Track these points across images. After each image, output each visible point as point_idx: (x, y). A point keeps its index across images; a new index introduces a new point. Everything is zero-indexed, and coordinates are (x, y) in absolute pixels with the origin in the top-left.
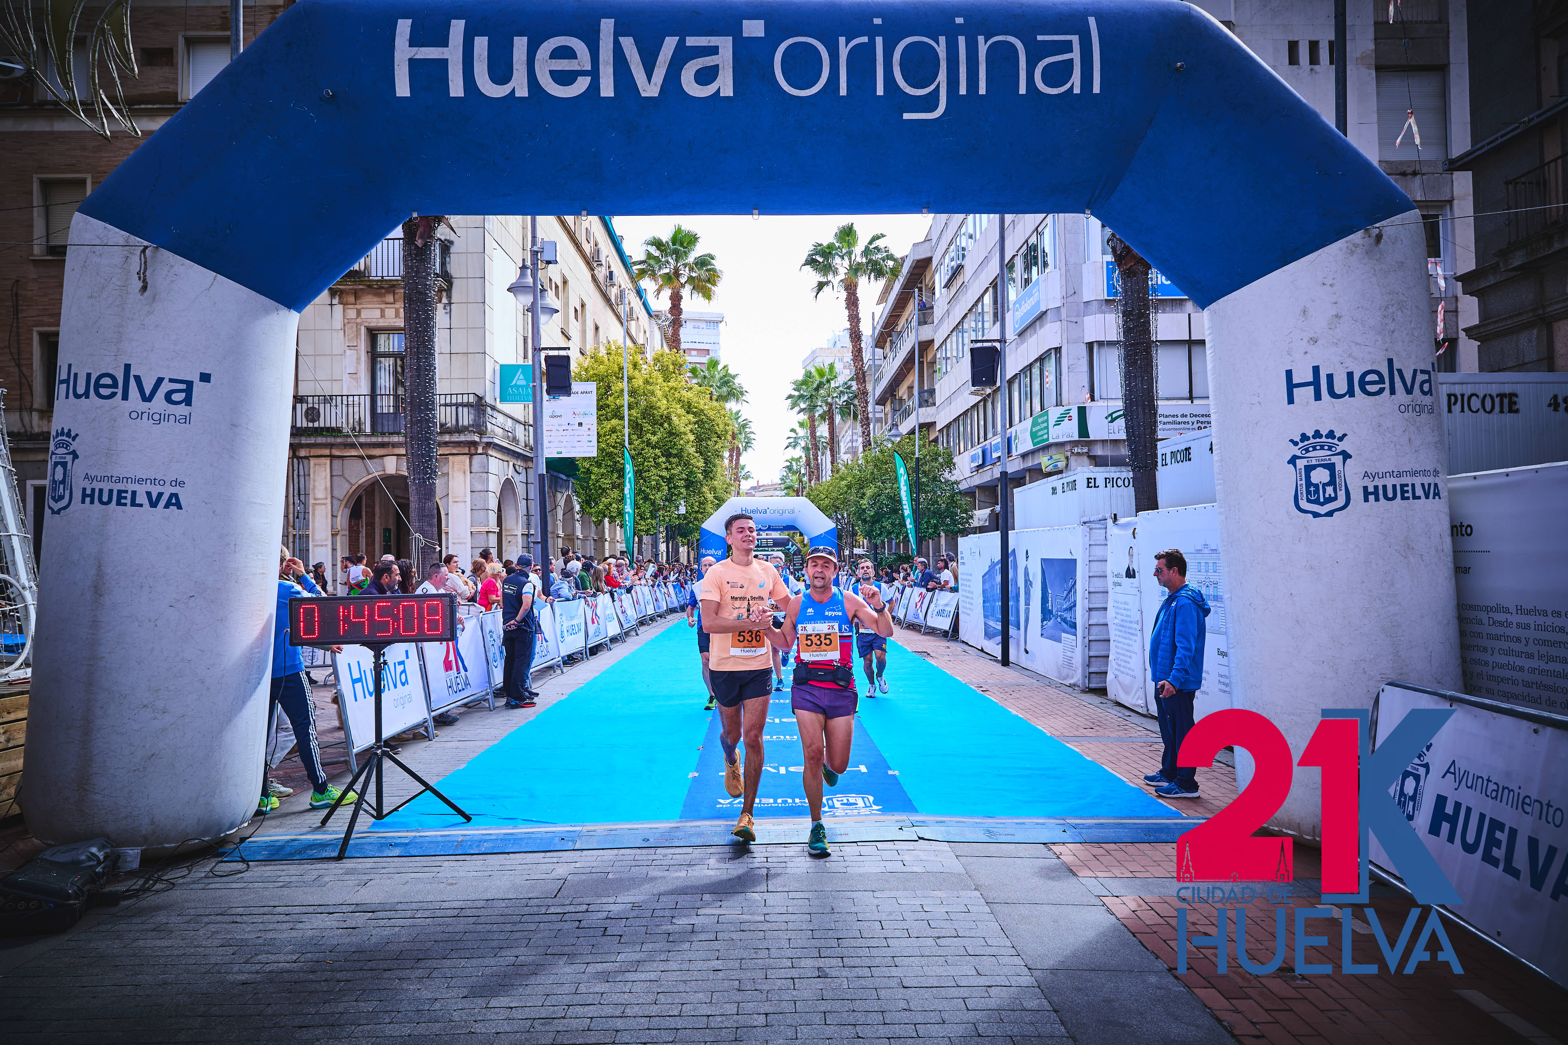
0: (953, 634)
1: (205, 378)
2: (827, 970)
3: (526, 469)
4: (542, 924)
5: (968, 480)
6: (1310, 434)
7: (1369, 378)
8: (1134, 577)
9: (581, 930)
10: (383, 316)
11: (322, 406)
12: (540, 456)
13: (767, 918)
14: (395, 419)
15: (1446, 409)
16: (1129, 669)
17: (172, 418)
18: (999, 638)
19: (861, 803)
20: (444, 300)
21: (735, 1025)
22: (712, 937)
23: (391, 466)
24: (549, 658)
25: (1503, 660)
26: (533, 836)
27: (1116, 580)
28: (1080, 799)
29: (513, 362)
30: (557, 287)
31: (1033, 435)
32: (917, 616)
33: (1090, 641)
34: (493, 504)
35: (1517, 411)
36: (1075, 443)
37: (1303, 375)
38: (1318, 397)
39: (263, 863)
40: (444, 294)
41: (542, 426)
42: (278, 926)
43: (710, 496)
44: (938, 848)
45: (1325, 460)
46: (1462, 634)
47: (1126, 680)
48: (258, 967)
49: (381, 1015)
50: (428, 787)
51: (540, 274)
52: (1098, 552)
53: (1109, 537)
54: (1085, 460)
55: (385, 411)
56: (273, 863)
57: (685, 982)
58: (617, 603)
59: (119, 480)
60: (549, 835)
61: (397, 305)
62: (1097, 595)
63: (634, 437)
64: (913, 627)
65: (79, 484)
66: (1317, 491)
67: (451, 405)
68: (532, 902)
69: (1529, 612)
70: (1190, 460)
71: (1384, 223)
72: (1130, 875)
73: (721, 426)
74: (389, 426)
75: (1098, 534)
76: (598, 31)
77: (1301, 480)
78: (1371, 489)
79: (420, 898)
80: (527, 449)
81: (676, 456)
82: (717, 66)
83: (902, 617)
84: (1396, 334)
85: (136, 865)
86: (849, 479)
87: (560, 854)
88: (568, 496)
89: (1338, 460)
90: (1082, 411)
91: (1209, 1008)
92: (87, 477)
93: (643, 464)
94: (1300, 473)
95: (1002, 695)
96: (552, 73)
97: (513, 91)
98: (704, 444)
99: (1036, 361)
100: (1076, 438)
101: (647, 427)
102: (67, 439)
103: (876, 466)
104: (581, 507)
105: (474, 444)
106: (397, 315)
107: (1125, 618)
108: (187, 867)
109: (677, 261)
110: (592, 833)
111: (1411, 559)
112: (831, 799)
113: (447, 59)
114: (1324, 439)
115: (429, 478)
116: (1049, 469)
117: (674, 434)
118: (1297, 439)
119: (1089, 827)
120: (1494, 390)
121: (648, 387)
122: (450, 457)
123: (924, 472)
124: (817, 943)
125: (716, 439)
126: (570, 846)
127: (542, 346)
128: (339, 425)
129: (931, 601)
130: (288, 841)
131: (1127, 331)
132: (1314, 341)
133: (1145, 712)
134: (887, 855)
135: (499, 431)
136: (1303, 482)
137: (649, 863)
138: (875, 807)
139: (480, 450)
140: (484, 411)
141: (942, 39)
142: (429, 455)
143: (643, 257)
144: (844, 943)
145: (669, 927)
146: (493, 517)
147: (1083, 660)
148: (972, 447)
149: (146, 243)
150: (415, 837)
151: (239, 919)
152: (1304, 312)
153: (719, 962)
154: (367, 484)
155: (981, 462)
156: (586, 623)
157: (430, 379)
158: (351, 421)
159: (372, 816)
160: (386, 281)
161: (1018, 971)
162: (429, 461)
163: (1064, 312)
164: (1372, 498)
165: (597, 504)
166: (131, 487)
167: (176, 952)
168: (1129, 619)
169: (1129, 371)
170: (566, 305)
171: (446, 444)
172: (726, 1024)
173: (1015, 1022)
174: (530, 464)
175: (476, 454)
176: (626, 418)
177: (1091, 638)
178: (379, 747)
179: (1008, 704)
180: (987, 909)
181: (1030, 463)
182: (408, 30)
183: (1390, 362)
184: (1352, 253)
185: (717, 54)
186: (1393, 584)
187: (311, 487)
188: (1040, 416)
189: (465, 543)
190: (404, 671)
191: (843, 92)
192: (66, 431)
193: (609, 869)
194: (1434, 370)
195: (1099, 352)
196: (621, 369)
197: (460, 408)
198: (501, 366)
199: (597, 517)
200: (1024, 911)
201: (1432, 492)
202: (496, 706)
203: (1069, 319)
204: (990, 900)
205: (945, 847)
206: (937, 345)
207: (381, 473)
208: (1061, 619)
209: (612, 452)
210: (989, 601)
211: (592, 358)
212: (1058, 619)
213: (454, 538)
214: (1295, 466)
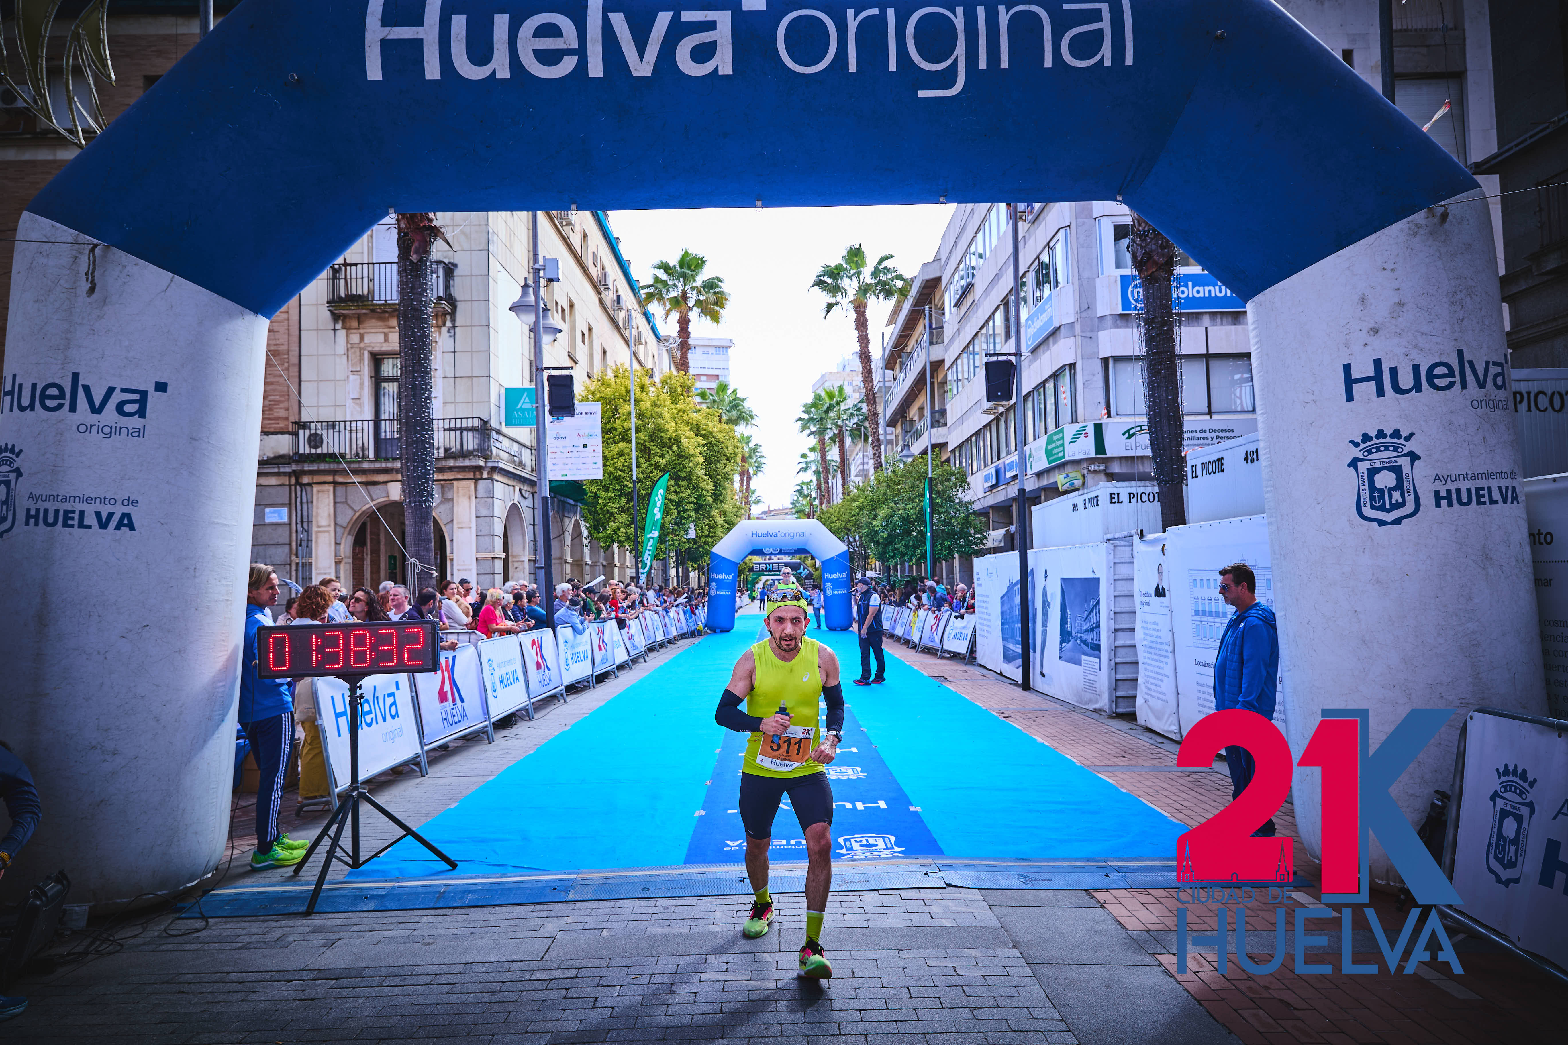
0: (970, 658)
1: (161, 387)
3: (532, 494)
4: (524, 994)
5: (982, 500)
6: (1373, 433)
7: (1436, 371)
8: (1164, 596)
9: (568, 1001)
10: (386, 340)
11: (324, 433)
12: (543, 478)
16: (1160, 693)
17: (124, 431)
18: (1019, 662)
19: (881, 845)
20: (449, 324)
23: (395, 491)
24: (551, 686)
26: (522, 885)
27: (1145, 599)
28: (1119, 837)
29: (518, 385)
30: (563, 310)
31: (1049, 453)
32: (932, 639)
33: (1116, 664)
34: (499, 529)
36: (1091, 461)
37: (1363, 368)
38: (1380, 393)
39: (224, 920)
40: (448, 317)
41: (545, 448)
42: (229, 997)
43: (720, 520)
44: (969, 897)
45: (1391, 462)
46: (1545, 652)
47: (1157, 704)
50: (409, 831)
51: (543, 292)
52: (1123, 571)
53: (1135, 554)
54: (1102, 476)
55: (389, 436)
56: (235, 920)
59: (65, 499)
60: (540, 884)
62: (1122, 615)
63: (642, 460)
64: (929, 651)
65: (23, 503)
66: (1382, 497)
67: (455, 429)
68: (516, 966)
70: (1223, 471)
71: (1448, 201)
73: (730, 449)
74: (392, 452)
75: (1123, 553)
76: (586, 7)
77: (1364, 484)
78: (1443, 494)
79: (391, 961)
80: (531, 472)
81: (684, 479)
82: (715, 42)
83: (917, 640)
84: (1465, 322)
85: (82, 923)
86: (861, 500)
87: (551, 906)
88: (576, 521)
89: (1405, 462)
90: (1098, 428)
92: (31, 496)
94: (1362, 477)
95: (1025, 722)
96: (536, 52)
97: (494, 72)
98: (713, 467)
99: (1050, 377)
100: (1093, 455)
101: (655, 449)
102: (11, 455)
103: (888, 486)
104: (590, 532)
105: (479, 469)
107: (1154, 639)
108: (140, 925)
109: (684, 284)
110: (587, 882)
111: (1491, 571)
112: (849, 840)
113: (422, 40)
114: (1388, 439)
115: (425, 501)
116: (1065, 488)
117: (683, 456)
118: (1358, 439)
119: (1134, 870)
120: (1563, 387)
121: (656, 410)
122: (455, 483)
123: (938, 492)
125: (725, 462)
126: (562, 896)
127: (544, 366)
128: (342, 451)
129: (947, 624)
130: (253, 894)
132: (1375, 331)
133: (1178, 739)
134: (912, 906)
135: (505, 456)
136: (1366, 487)
137: (648, 917)
138: (897, 849)
139: (485, 475)
140: (489, 435)
142: (425, 477)
143: (651, 281)
144: (868, 1016)
145: (669, 996)
146: (499, 543)
147: (1110, 683)
148: (985, 467)
149: (96, 241)
150: (393, 888)
151: (186, 988)
152: (1363, 300)
154: (371, 511)
155: (994, 482)
156: (592, 650)
157: (426, 399)
158: (354, 446)
159: (348, 863)
160: (389, 304)
162: (425, 483)
163: (1078, 327)
164: (1444, 503)
165: (605, 529)
166: (79, 507)
168: (1159, 640)
169: (1153, 381)
170: (573, 328)
171: (451, 469)
174: (537, 489)
175: (481, 479)
176: (634, 441)
177: (1118, 660)
178: (356, 789)
179: (1032, 731)
180: (1028, 972)
181: (1045, 482)
182: (380, 9)
183: (1460, 353)
184: (1415, 234)
185: (715, 29)
186: (1470, 599)
187: (314, 514)
188: (1055, 434)
189: (470, 570)
190: (394, 703)
191: (852, 68)
192: (10, 447)
193: (604, 925)
194: (1507, 362)
195: (1114, 367)
196: (628, 391)
197: (465, 433)
198: (507, 389)
199: (605, 543)
200: (1071, 973)
201: (1509, 496)
202: (495, 737)
203: (1083, 334)
204: (1030, 960)
205: (976, 895)
206: (947, 364)
207: (386, 499)
208: (1082, 641)
209: (619, 476)
210: (1008, 623)
211: (599, 381)
212: (1079, 641)
213: (458, 565)
214: (1357, 470)
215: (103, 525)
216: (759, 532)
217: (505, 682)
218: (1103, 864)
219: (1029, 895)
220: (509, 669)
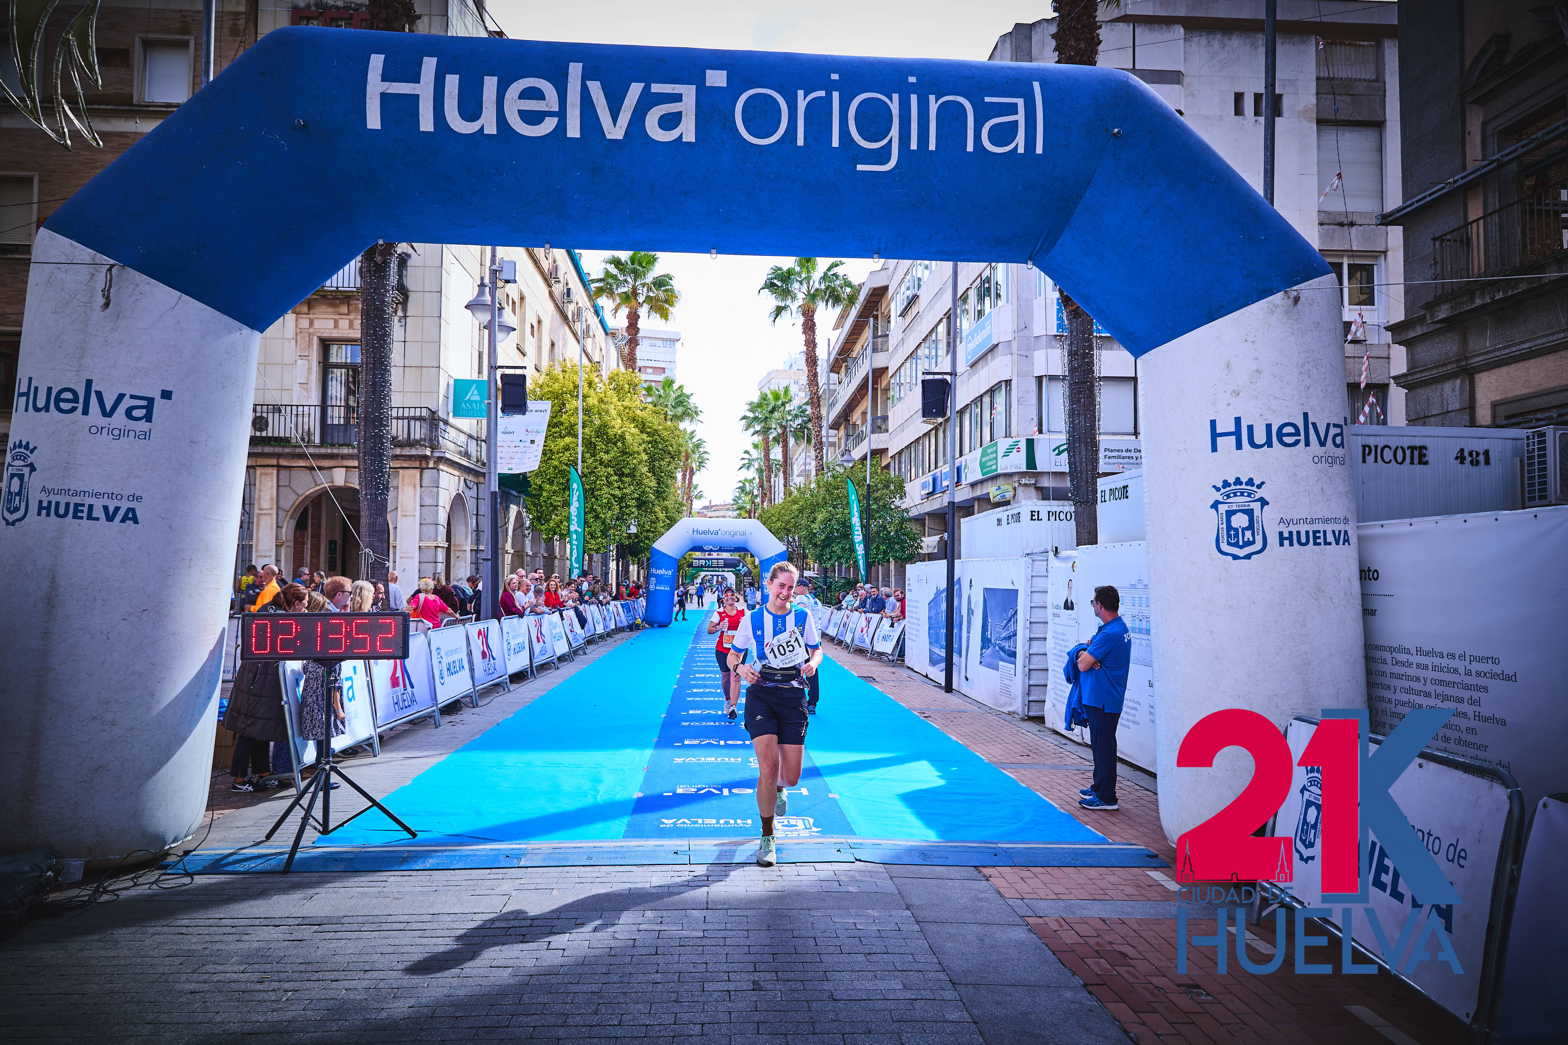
0: (899, 659)
1: (167, 395)
2: (762, 983)
3: (477, 484)
4: (486, 938)
5: (919, 507)
6: (1231, 480)
7: (1285, 430)
8: (1072, 608)
10: (336, 327)
11: (271, 415)
12: (492, 472)
13: (706, 934)
14: (346, 431)
15: (1361, 459)
17: (132, 434)
18: (943, 665)
19: (801, 825)
20: (400, 313)
21: (672, 1034)
22: (653, 951)
23: (339, 477)
24: (496, 675)
25: (1404, 697)
26: (478, 853)
27: (1056, 611)
28: (1012, 824)
29: (467, 377)
30: (514, 303)
31: (983, 465)
32: (863, 640)
33: (1029, 670)
34: (443, 518)
35: (1426, 463)
36: (1022, 474)
37: (1226, 425)
38: (1239, 446)
40: (400, 307)
41: (496, 443)
42: (225, 938)
43: (661, 515)
44: (873, 869)
45: (1245, 506)
46: (1369, 672)
48: (206, 977)
49: (328, 1023)
50: (375, 803)
51: (498, 292)
52: (1039, 583)
53: (1050, 569)
54: (1032, 491)
55: (336, 422)
56: (217, 876)
57: (625, 993)
58: (567, 622)
59: (76, 493)
60: (495, 852)
61: (351, 317)
62: (1037, 625)
63: (588, 455)
64: (861, 651)
65: (35, 496)
66: (1237, 535)
67: (403, 418)
68: (479, 917)
69: (1427, 654)
70: (1127, 497)
71: (1302, 286)
72: (1055, 897)
73: (674, 446)
74: (339, 438)
75: (1040, 566)
76: (567, 74)
77: (1222, 524)
78: (1286, 535)
79: (366, 912)
80: (479, 464)
81: (627, 476)
82: (681, 113)
83: (849, 642)
84: (1311, 390)
85: (79, 876)
86: (801, 503)
87: (505, 871)
88: (519, 512)
89: (1256, 506)
90: (1030, 443)
91: (1118, 1021)
92: (44, 489)
93: (595, 483)
94: (1222, 518)
95: (943, 722)
96: (521, 112)
97: (482, 127)
98: (657, 464)
99: (985, 393)
100: (1024, 468)
101: (600, 446)
102: (25, 451)
103: (828, 490)
104: (532, 523)
105: (425, 458)
106: (351, 326)
108: (132, 879)
109: (635, 280)
110: (537, 851)
111: (1322, 602)
113: (418, 95)
114: (1244, 486)
115: (380, 494)
116: (997, 499)
117: (627, 453)
118: (1220, 485)
119: (1020, 851)
120: (1406, 443)
121: (603, 406)
122: (401, 471)
123: (875, 499)
124: (752, 958)
125: (669, 460)
126: (515, 863)
127: (498, 364)
128: (288, 435)
129: (878, 627)
131: (1072, 370)
132: (1236, 393)
133: (1079, 740)
134: (823, 875)
135: (451, 446)
136: (1225, 526)
137: (593, 880)
138: (814, 829)
139: (431, 465)
140: (437, 425)
141: (895, 97)
142: (381, 469)
143: (601, 275)
144: (780, 958)
145: (611, 941)
146: (442, 531)
147: (1023, 688)
148: (923, 474)
149: (112, 262)
150: (361, 852)
151: (184, 930)
152: (1228, 366)
153: (659, 975)
154: (314, 496)
155: (931, 490)
157: (385, 396)
158: (300, 431)
159: (319, 832)
160: (341, 291)
161: (943, 985)
162: (381, 476)
163: (1015, 345)
164: (1286, 542)
165: (548, 521)
166: (88, 501)
167: (123, 962)
169: (1073, 409)
170: (523, 321)
171: (398, 457)
172: (663, 1033)
173: (937, 1032)
174: (481, 480)
175: (427, 468)
176: (580, 436)
177: (1032, 667)
179: (948, 730)
180: (917, 927)
181: (978, 492)
182: (381, 65)
183: (1306, 415)
184: (1273, 312)
185: (681, 101)
186: (1304, 625)
187: (257, 496)
188: (989, 447)
189: (413, 558)
191: (800, 142)
192: (24, 443)
193: (553, 886)
194: (1346, 424)
195: (1047, 386)
196: (576, 387)
197: (412, 422)
198: (455, 381)
199: (547, 534)
200: (952, 929)
201: (1342, 538)
202: (441, 723)
203: (1020, 353)
204: (920, 919)
205: (881, 868)
206: (891, 372)
207: (330, 484)
208: (1000, 648)
209: (564, 470)
210: (933, 628)
211: (547, 375)
212: (997, 648)
213: (401, 552)
214: (1217, 511)
215: (110, 518)
216: (701, 529)
217: (452, 670)
218: (994, 845)
219: (926, 869)
220: (456, 657)
